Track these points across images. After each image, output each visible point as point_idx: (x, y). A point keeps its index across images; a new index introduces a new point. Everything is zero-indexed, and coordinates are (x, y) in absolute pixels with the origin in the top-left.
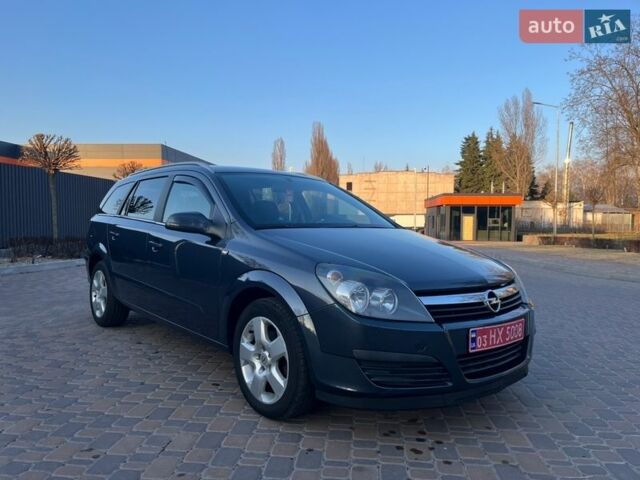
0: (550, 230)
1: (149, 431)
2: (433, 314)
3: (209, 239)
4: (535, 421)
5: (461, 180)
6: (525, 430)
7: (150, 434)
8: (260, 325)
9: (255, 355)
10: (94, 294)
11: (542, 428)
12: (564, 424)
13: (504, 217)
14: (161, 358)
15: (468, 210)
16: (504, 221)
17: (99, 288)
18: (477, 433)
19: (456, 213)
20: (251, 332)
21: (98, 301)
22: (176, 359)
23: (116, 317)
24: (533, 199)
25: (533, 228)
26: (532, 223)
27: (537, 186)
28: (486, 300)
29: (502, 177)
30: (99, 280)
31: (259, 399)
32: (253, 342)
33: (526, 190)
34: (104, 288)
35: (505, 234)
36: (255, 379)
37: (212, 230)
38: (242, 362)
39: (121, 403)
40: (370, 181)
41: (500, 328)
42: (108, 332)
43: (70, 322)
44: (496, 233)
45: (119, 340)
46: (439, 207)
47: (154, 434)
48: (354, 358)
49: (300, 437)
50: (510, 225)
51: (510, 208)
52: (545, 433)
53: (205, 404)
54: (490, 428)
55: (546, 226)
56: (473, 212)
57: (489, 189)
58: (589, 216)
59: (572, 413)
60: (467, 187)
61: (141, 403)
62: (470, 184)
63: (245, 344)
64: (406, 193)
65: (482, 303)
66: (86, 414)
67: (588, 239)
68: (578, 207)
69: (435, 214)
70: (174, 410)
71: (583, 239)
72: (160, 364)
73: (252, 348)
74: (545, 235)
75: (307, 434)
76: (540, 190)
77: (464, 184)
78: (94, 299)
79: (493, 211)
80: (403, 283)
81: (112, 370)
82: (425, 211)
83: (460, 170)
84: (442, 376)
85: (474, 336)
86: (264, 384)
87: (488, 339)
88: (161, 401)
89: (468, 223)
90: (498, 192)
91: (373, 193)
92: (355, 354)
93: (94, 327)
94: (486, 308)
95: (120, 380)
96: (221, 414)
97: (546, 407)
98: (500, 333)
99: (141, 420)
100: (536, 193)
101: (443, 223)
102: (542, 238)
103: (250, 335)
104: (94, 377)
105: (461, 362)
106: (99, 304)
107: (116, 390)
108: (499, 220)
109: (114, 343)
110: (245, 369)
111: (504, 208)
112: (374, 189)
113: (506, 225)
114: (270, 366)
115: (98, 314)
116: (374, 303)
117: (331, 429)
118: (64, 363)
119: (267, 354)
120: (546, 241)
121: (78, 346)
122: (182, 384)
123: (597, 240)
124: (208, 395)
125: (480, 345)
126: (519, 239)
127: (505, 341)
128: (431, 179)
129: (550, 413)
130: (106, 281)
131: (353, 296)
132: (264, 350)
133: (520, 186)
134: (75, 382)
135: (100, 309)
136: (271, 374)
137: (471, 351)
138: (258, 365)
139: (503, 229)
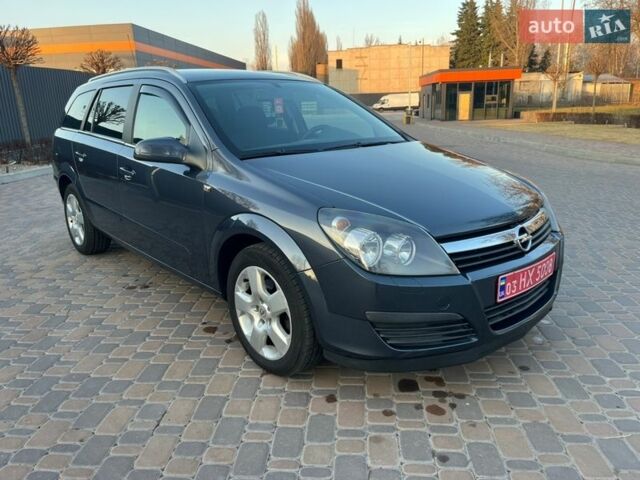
0: (549, 104)
1: (142, 398)
2: (457, 263)
3: (188, 169)
4: (560, 360)
5: (457, 52)
6: (549, 373)
7: (143, 402)
8: (256, 274)
9: (252, 307)
10: (70, 219)
11: (568, 368)
12: (592, 361)
13: (502, 93)
14: (150, 294)
15: (465, 87)
16: (502, 97)
17: (74, 214)
18: (499, 379)
19: (452, 91)
20: (246, 280)
21: (76, 227)
22: (166, 296)
23: (97, 245)
24: (532, 70)
25: (531, 103)
26: (530, 97)
27: (536, 56)
28: (517, 238)
29: (501, 47)
30: (73, 204)
31: (260, 353)
32: (249, 292)
33: (525, 60)
34: (79, 214)
35: (502, 111)
36: (254, 331)
37: (191, 159)
38: (238, 312)
39: (109, 360)
40: (361, 57)
41: (531, 269)
42: (91, 261)
43: (50, 250)
44: (493, 110)
45: (103, 273)
46: (434, 85)
47: (147, 402)
48: (367, 320)
49: (308, 396)
50: (508, 101)
51: (509, 83)
52: (573, 376)
53: (201, 356)
54: (513, 373)
55: (544, 100)
56: (470, 90)
57: (486, 61)
58: (590, 88)
59: (598, 346)
60: (463, 60)
61: (130, 358)
62: (466, 57)
63: (240, 294)
64: (400, 69)
65: (512, 243)
66: (70, 378)
67: (588, 114)
68: (577, 77)
69: (430, 93)
70: (167, 366)
71: (583, 114)
72: (149, 304)
73: (248, 299)
74: (543, 111)
75: (316, 392)
76: (539, 59)
77: (460, 57)
78: (71, 225)
79: (491, 87)
80: (422, 228)
81: (98, 315)
82: (420, 89)
83: (455, 41)
84: (467, 333)
85: (503, 283)
86: (264, 339)
87: (517, 285)
88: (154, 354)
89: (465, 100)
90: (496, 64)
91: (365, 71)
92: (368, 317)
93: (75, 256)
94: (517, 248)
95: (105, 327)
96: (220, 370)
97: (569, 340)
98: (531, 275)
99: (131, 383)
100: (535, 64)
101: (438, 101)
102: (541, 114)
103: (244, 284)
104: (77, 324)
105: (488, 313)
106: (76, 230)
107: (102, 342)
108: (497, 96)
109: (99, 277)
110: (242, 320)
111: (502, 83)
112: (365, 66)
113: (504, 101)
114: (270, 320)
115: (77, 241)
116: (388, 252)
117: (341, 384)
118: (44, 306)
119: (265, 306)
120: (546, 118)
121: (58, 282)
122: (175, 329)
123: (597, 114)
124: (205, 344)
125: (510, 292)
126: (516, 115)
127: (535, 282)
128: (427, 52)
129: (575, 348)
130: (81, 206)
131: (364, 248)
132: (263, 302)
133: (519, 57)
134: (55, 333)
135: (78, 235)
136: (272, 330)
137: (499, 300)
138: (257, 318)
139: (501, 105)
